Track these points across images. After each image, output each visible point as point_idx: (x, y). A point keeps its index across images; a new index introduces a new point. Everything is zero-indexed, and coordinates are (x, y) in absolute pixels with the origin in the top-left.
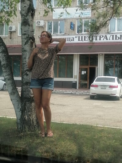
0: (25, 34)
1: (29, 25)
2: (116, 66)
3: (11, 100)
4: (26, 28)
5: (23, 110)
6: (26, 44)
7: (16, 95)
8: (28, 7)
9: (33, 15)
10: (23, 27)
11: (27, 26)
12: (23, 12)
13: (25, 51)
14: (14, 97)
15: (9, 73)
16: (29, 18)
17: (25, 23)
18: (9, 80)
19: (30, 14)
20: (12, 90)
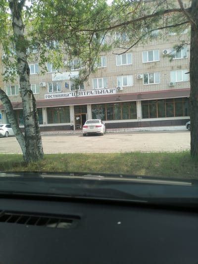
0: (23, 88)
1: (26, 81)
2: (101, 113)
3: (17, 139)
4: (24, 83)
5: (27, 146)
6: (25, 95)
7: (20, 135)
8: (24, 67)
9: (28, 73)
10: (21, 82)
11: (25, 81)
12: (20, 71)
13: (25, 101)
14: (19, 137)
15: (13, 118)
16: (25, 75)
17: (23, 79)
18: (13, 124)
19: (26, 72)
20: (17, 131)
